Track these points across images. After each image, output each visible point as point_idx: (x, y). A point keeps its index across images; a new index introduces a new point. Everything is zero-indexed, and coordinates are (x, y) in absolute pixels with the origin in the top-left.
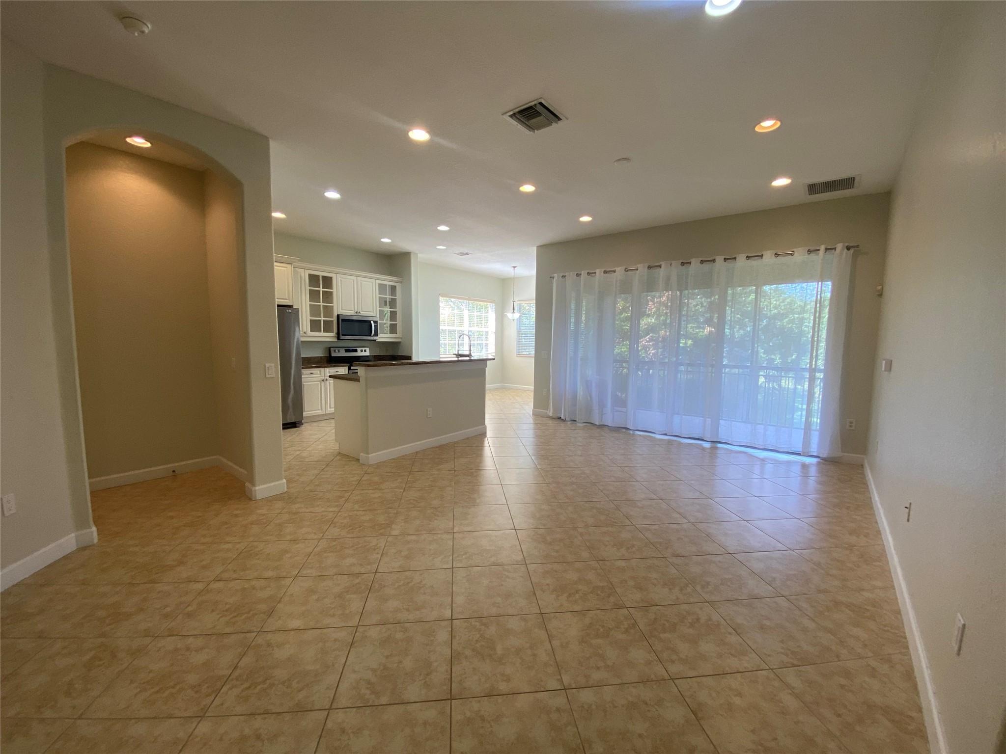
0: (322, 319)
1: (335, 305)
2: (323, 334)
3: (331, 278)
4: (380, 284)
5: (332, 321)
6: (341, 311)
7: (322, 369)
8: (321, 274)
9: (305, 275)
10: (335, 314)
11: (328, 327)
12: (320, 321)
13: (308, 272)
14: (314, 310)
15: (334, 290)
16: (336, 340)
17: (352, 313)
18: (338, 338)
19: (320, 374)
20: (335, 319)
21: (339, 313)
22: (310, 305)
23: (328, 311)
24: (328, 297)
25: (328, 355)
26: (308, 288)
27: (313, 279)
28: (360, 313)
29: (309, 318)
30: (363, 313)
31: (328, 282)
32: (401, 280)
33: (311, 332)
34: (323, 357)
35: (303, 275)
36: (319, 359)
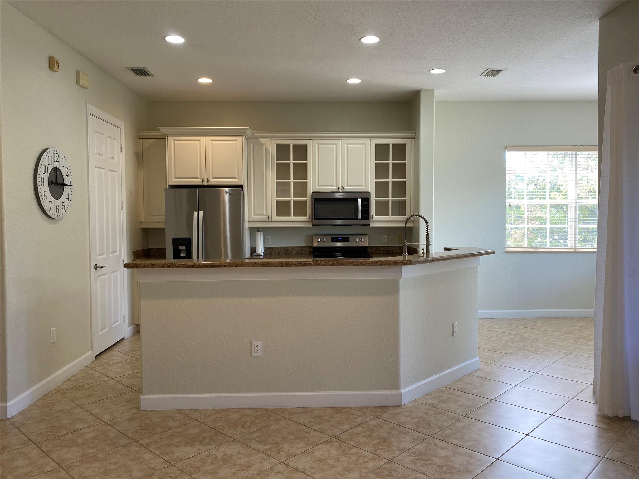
0: (292, 199)
1: (309, 180)
2: (292, 218)
4: (377, 146)
5: (306, 201)
6: (318, 187)
8: (292, 143)
9: (271, 146)
10: (310, 192)
11: (300, 209)
12: (289, 202)
13: (275, 143)
14: (282, 189)
15: (309, 162)
16: (312, 226)
17: (334, 189)
18: (312, 223)
20: (308, 199)
21: (314, 191)
22: (277, 182)
23: (301, 188)
24: (301, 171)
25: (310, 245)
26: (275, 162)
27: (282, 151)
28: (343, 188)
29: (276, 198)
30: (348, 188)
31: (301, 151)
32: (414, 134)
33: (277, 216)
34: (304, 248)
35: (269, 148)
36: (298, 250)
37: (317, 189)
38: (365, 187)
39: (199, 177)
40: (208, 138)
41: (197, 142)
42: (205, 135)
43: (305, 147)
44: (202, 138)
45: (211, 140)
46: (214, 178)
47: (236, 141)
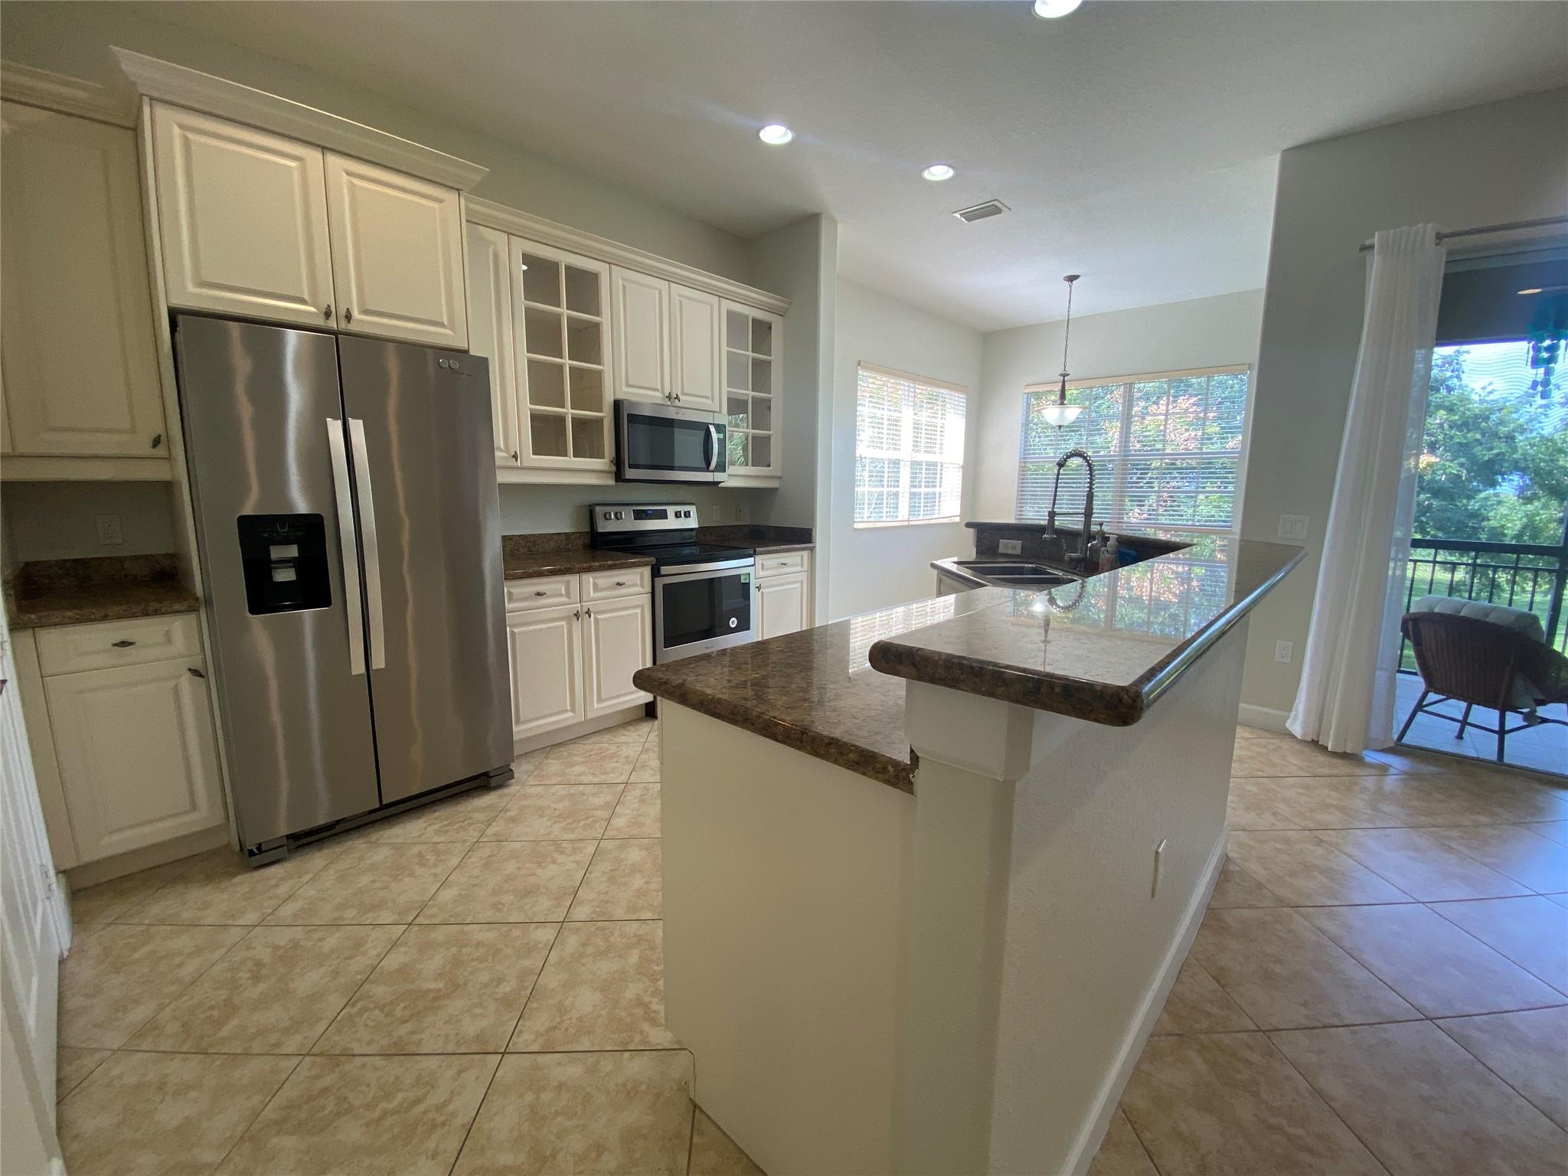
0: (569, 412)
1: (606, 367)
2: (570, 461)
3: (593, 278)
4: (730, 313)
5: (600, 421)
6: (625, 389)
7: (574, 579)
8: (565, 259)
9: (510, 256)
10: (609, 399)
11: (586, 438)
12: (560, 420)
13: (520, 249)
14: (544, 383)
15: (604, 321)
16: (611, 482)
17: (657, 397)
18: (619, 476)
19: (568, 595)
20: (606, 414)
21: (620, 396)
22: (530, 362)
23: (587, 386)
25: (588, 530)
26: (522, 303)
27: (539, 274)
28: (677, 398)
29: (528, 407)
30: (685, 400)
31: (586, 290)
32: (787, 306)
33: (533, 454)
34: (573, 536)
35: (504, 256)
36: (559, 542)
37: (625, 393)
38: (713, 400)
39: (306, 297)
40: (333, 160)
41: (293, 164)
42: (324, 149)
44: (313, 156)
45: (349, 173)
46: (366, 312)
47: (441, 201)
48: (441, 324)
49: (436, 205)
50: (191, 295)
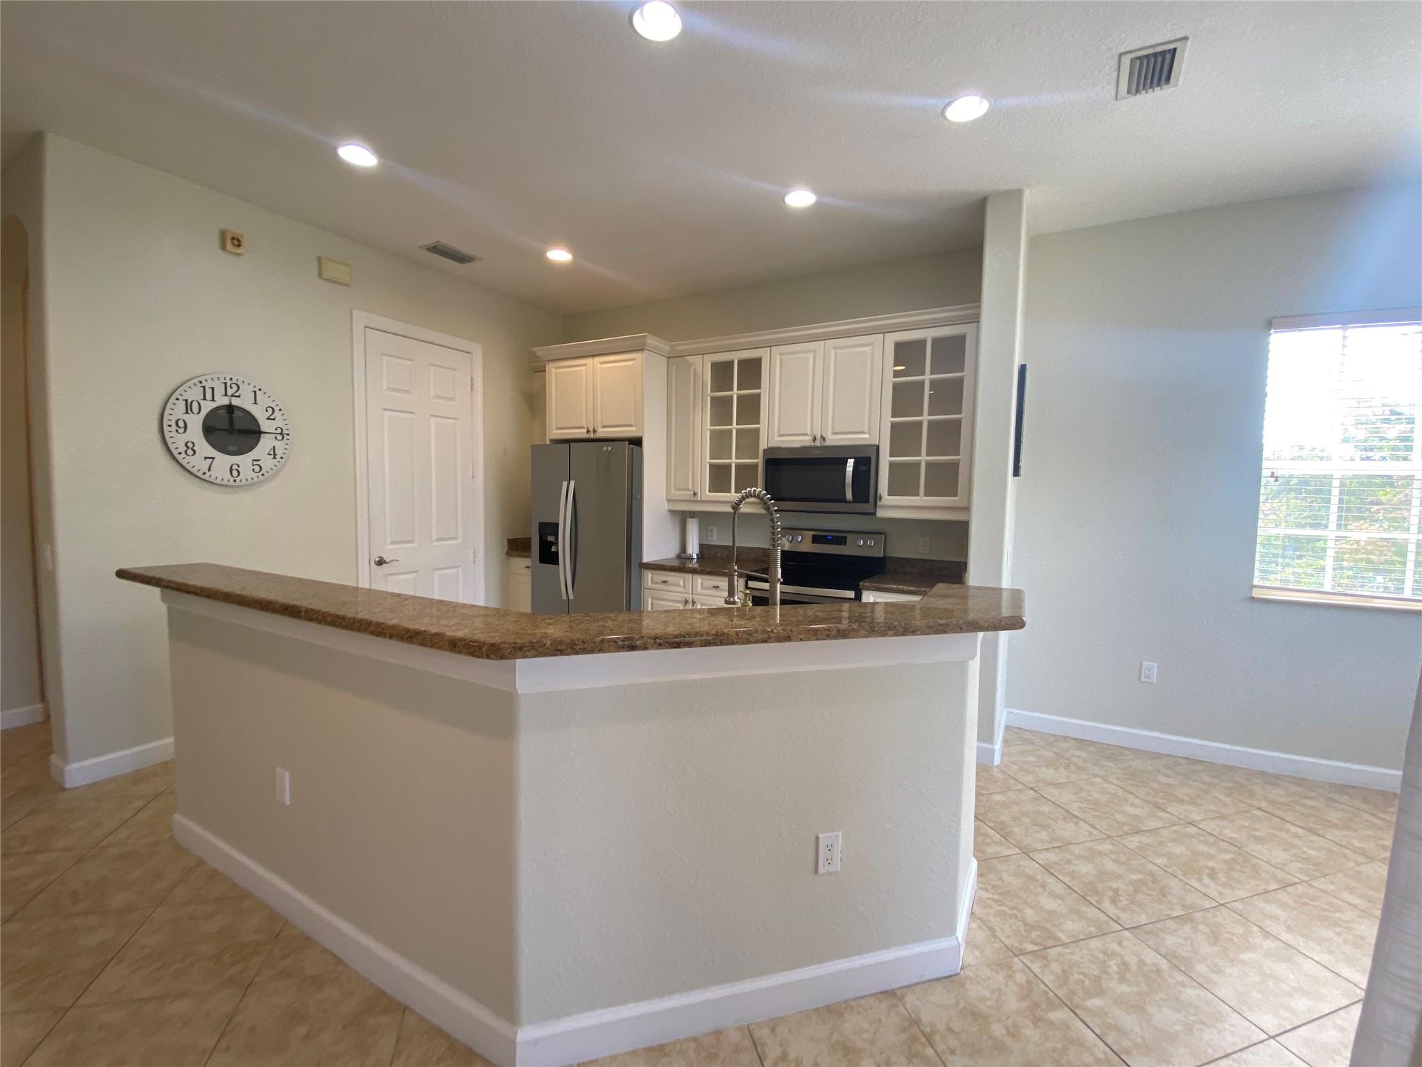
0: (734, 461)
1: (763, 426)
2: (732, 495)
3: (759, 361)
4: (899, 347)
5: (756, 465)
6: (776, 440)
7: (689, 577)
8: (735, 357)
9: (703, 368)
10: (763, 445)
11: (745, 480)
12: (729, 466)
13: (709, 359)
14: (719, 442)
15: (764, 391)
17: (806, 441)
19: (684, 587)
20: (760, 461)
21: (769, 445)
22: (711, 431)
23: (749, 440)
24: (751, 408)
26: (709, 394)
27: (722, 372)
28: (824, 439)
29: (708, 460)
30: (833, 440)
31: (751, 371)
33: (709, 492)
35: (699, 370)
38: (869, 434)
39: (584, 425)
40: (598, 359)
41: (582, 368)
42: (593, 356)
43: (757, 362)
44: (589, 361)
45: (601, 363)
46: (604, 427)
47: (634, 359)
48: (630, 426)
49: (631, 363)
50: (554, 433)
